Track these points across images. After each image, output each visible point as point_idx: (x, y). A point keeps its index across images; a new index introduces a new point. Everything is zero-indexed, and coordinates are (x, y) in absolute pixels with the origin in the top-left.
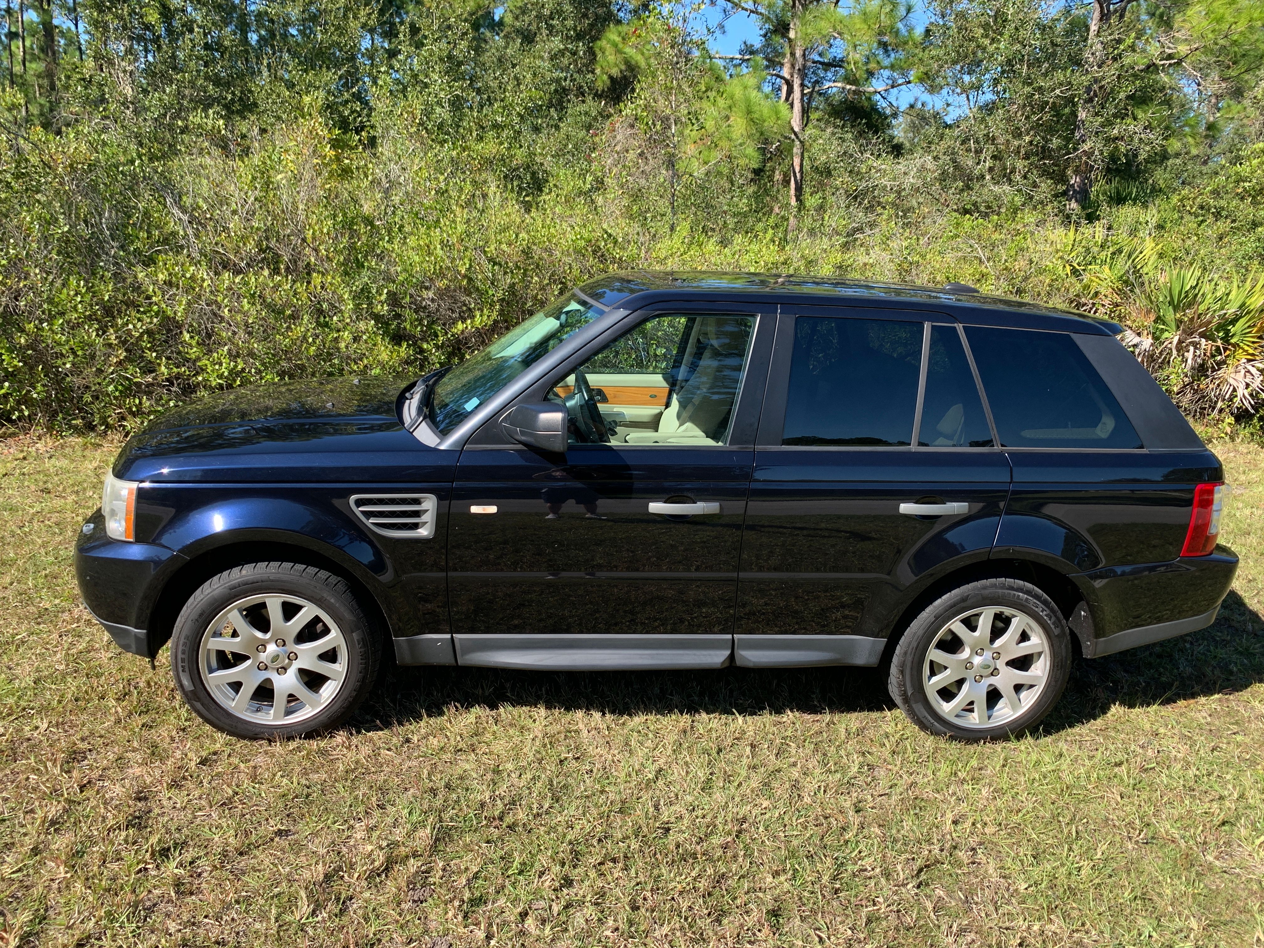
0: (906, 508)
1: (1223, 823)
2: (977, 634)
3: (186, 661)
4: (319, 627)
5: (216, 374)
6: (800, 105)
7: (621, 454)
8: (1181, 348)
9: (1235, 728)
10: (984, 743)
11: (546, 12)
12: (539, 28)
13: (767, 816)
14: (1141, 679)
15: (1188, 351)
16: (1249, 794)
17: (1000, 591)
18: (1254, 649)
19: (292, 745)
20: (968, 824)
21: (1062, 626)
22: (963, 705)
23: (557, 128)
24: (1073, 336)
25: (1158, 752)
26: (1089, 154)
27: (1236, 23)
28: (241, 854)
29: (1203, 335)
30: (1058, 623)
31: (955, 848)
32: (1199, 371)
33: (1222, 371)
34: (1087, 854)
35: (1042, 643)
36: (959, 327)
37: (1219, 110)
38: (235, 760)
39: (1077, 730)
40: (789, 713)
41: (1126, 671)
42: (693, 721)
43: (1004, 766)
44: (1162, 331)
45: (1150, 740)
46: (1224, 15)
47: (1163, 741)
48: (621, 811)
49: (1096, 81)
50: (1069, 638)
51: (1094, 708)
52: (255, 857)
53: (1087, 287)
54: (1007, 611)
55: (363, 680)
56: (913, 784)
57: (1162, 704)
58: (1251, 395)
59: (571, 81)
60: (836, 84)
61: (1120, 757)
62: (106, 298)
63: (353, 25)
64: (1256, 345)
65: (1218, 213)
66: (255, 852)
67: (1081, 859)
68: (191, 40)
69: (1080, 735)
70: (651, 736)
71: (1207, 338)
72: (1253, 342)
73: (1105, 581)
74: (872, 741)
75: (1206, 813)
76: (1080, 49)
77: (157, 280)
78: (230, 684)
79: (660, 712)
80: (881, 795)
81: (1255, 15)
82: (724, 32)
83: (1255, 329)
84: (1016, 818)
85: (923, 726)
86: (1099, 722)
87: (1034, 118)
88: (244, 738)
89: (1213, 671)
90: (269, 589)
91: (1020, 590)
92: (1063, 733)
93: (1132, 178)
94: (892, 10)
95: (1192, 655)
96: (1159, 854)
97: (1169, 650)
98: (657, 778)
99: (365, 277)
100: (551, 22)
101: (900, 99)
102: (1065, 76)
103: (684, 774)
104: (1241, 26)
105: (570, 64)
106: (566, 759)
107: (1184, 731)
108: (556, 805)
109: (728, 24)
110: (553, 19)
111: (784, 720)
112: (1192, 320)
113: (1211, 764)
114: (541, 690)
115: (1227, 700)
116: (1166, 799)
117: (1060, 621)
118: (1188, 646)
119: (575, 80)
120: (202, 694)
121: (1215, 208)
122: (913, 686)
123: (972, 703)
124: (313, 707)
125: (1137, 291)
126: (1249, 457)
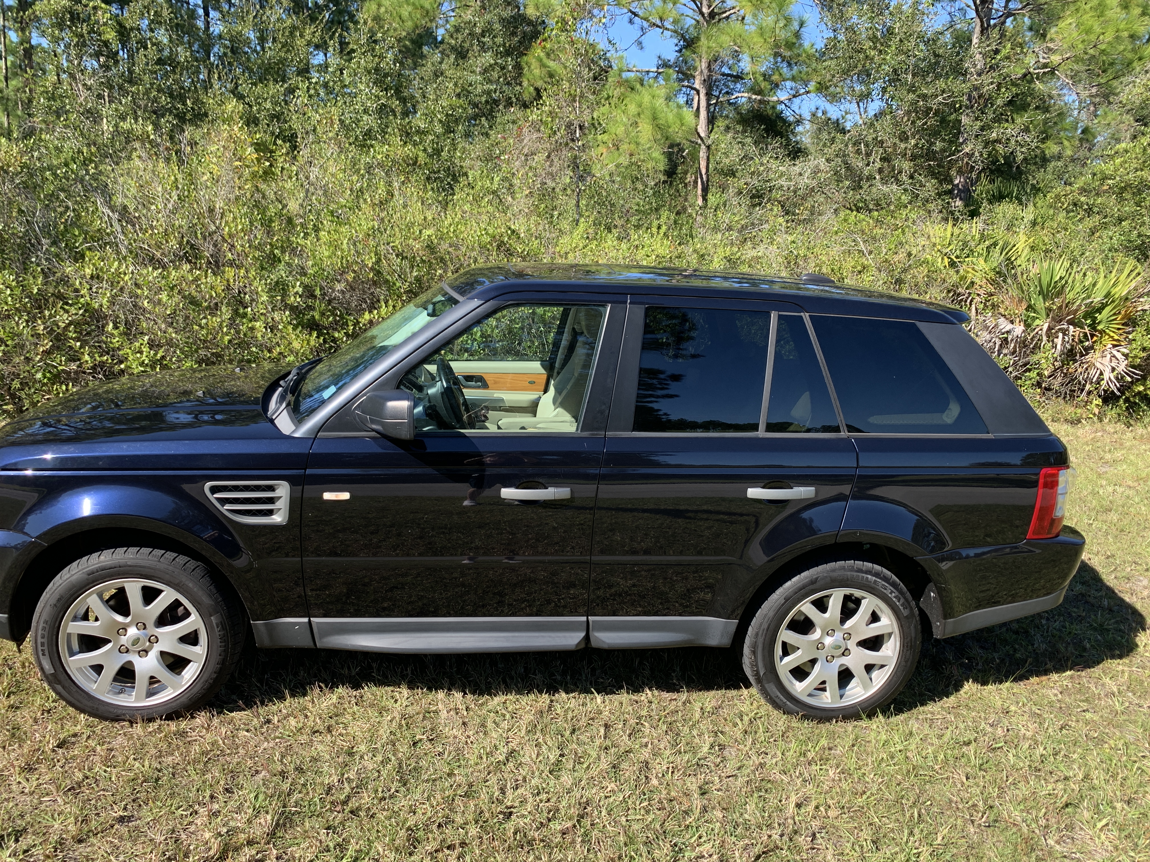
0: (754, 492)
1: (1067, 805)
2: (827, 615)
3: (46, 645)
4: (181, 610)
5: (136, 362)
6: (705, 112)
7: (473, 440)
8: (1051, 334)
9: (1085, 705)
10: (837, 722)
11: (478, 30)
12: (472, 45)
13: (611, 800)
14: (996, 655)
15: (1057, 337)
16: (1094, 774)
17: (849, 573)
18: (1108, 624)
19: (152, 727)
20: (811, 808)
21: (911, 608)
22: (816, 685)
23: (487, 135)
24: (918, 324)
25: (1008, 730)
26: (970, 156)
27: (1103, 34)
28: (80, 841)
29: (1071, 322)
30: (906, 605)
31: (796, 832)
32: (1068, 356)
33: (1090, 355)
34: (928, 838)
35: (892, 624)
36: (806, 316)
37: (1096, 116)
38: (92, 743)
39: (930, 707)
40: (648, 691)
41: (982, 647)
42: (552, 701)
43: (853, 745)
44: (1034, 319)
45: (999, 717)
46: (1092, 26)
47: (1013, 719)
48: (466, 795)
49: (976, 88)
50: (918, 618)
51: (947, 686)
52: (92, 845)
53: (963, 278)
54: (857, 593)
55: (223, 662)
56: (762, 765)
57: (1015, 680)
58: (1117, 378)
59: (500, 93)
60: (743, 94)
61: (970, 736)
62: (35, 291)
63: (300, 42)
64: (1121, 331)
65: (1090, 209)
66: (93, 840)
67: (920, 845)
68: (145, 56)
69: (932, 713)
70: (508, 716)
71: (1075, 325)
72: (1119, 329)
73: (950, 564)
74: (726, 720)
75: (1050, 795)
76: (961, 60)
77: (84, 275)
78: (92, 667)
79: (519, 692)
80: (729, 777)
81: (1122, 27)
82: (642, 48)
83: (1120, 317)
84: (860, 801)
85: (776, 705)
86: (951, 701)
87: (919, 123)
88: (106, 719)
89: (1066, 648)
90: (127, 574)
91: (869, 572)
92: (915, 711)
93: (1013, 179)
94: (786, 25)
95: (1047, 632)
96: (1001, 838)
97: (1025, 626)
98: (508, 760)
99: (281, 271)
100: (483, 39)
101: (802, 108)
102: (946, 84)
103: (534, 756)
104: (1109, 37)
105: (499, 78)
106: (421, 740)
107: (1034, 708)
108: (403, 789)
109: (644, 39)
110: (484, 37)
111: (642, 698)
112: (1060, 308)
113: (1059, 742)
114: (407, 670)
115: (1079, 676)
116: (1011, 780)
117: (909, 603)
118: (1044, 622)
119: (504, 92)
120: (62, 677)
121: (1087, 205)
122: (765, 666)
123: (824, 682)
124: (175, 689)
125: (1009, 281)
126: (1116, 436)
